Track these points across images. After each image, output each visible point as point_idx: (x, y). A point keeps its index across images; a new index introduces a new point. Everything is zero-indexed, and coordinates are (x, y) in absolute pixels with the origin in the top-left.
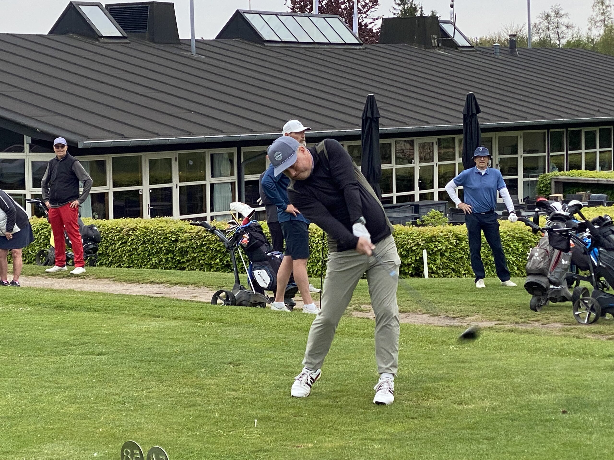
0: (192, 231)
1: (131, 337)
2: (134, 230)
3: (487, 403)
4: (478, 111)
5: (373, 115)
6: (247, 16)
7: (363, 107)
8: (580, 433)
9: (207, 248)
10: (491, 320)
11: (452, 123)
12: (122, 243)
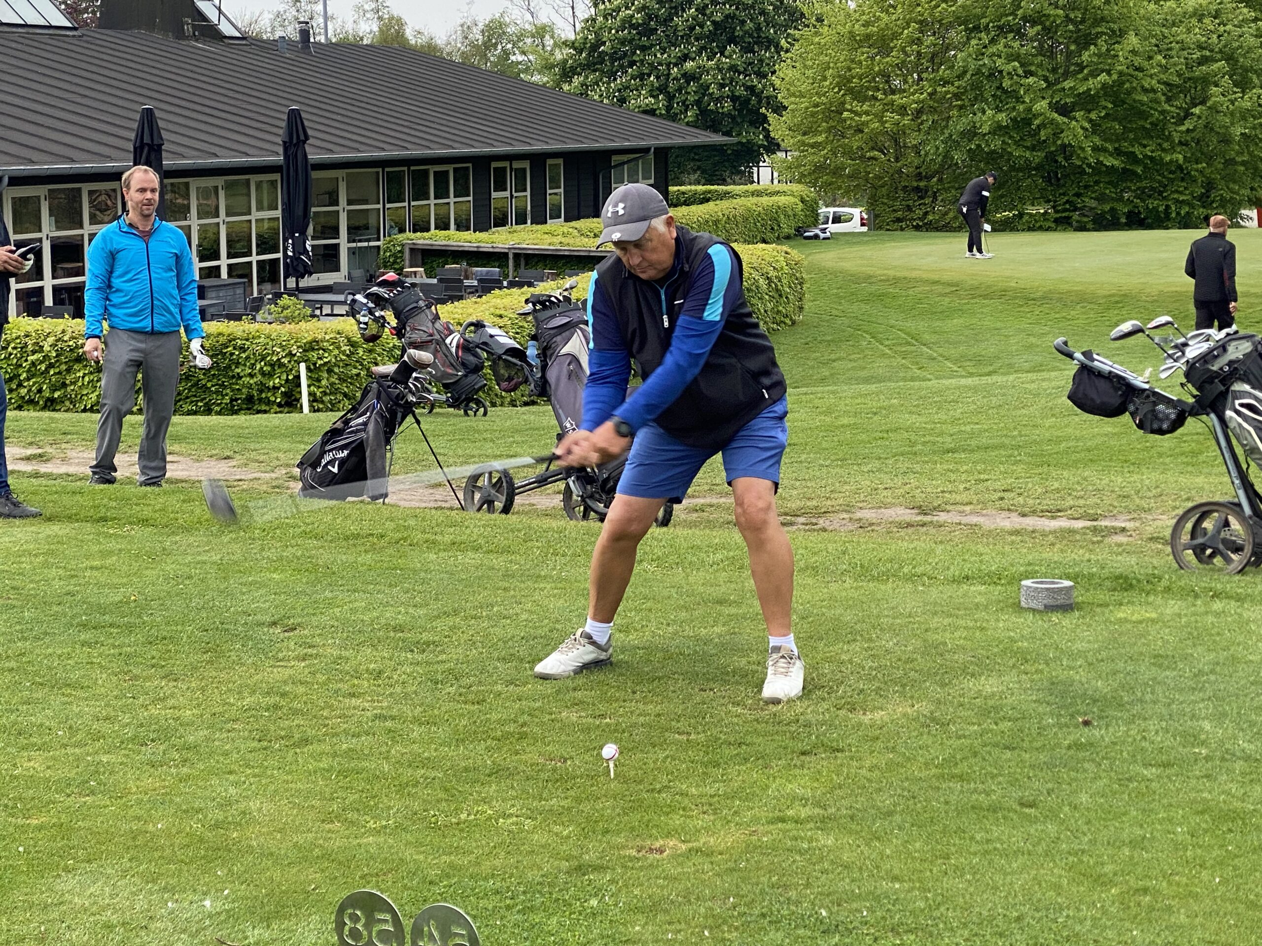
4: (307, 137)
5: (152, 140)
7: (135, 126)
11: (253, 156)
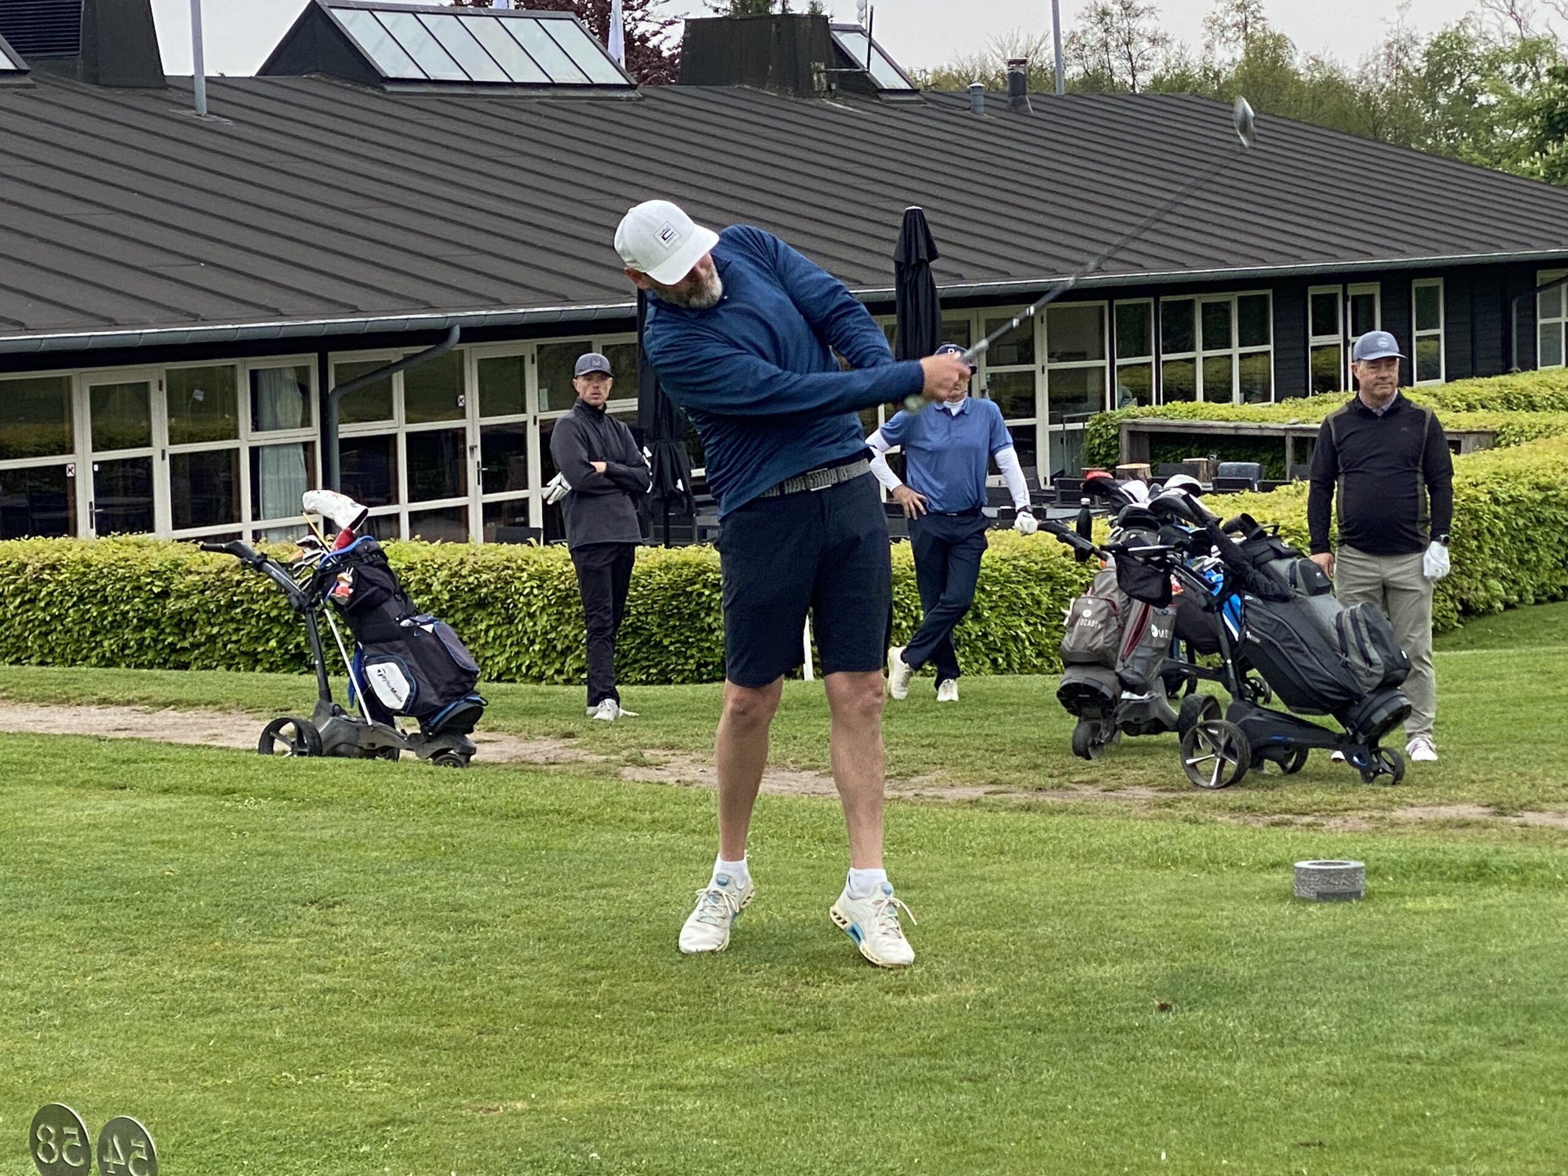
0: (206, 569)
1: (53, 840)
2: (53, 567)
3: (969, 990)
4: (933, 255)
6: (339, 15)
8: (1206, 1058)
9: (245, 613)
10: (974, 783)
11: (870, 286)
12: (22, 603)
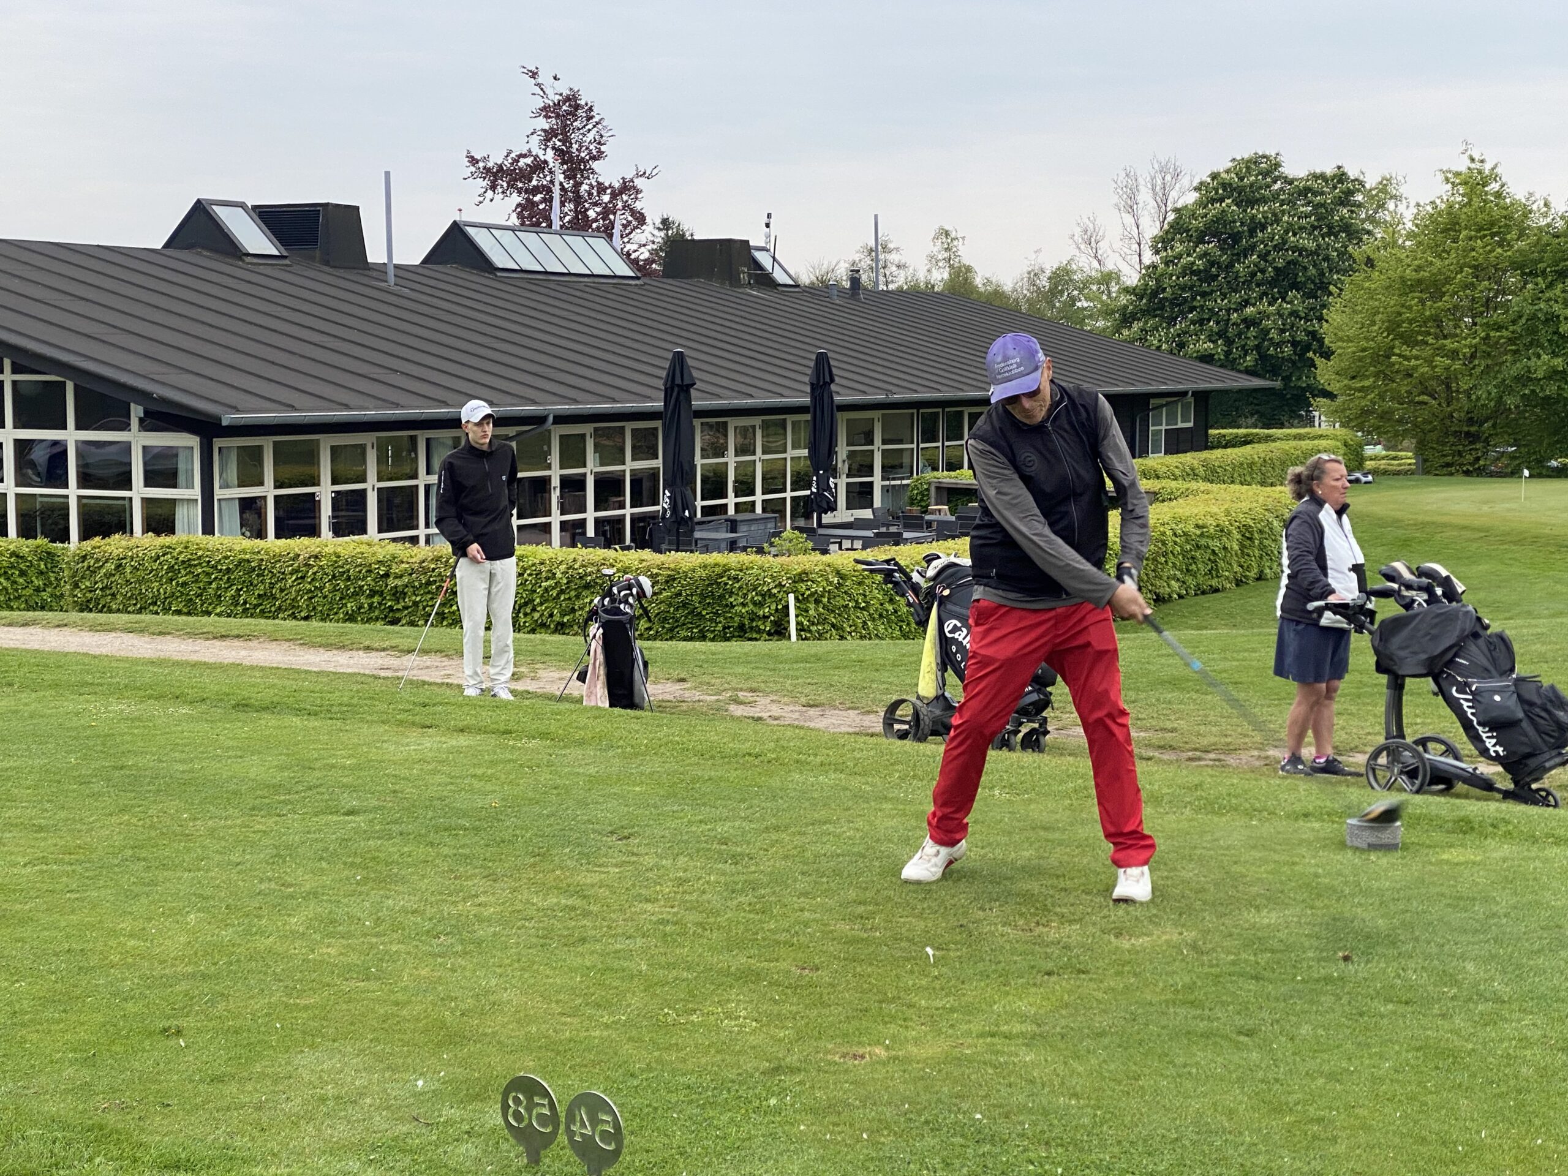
0: (413, 560)
2: (316, 557)
4: (832, 380)
5: (682, 379)
6: (471, 231)
9: (437, 588)
12: (297, 579)
